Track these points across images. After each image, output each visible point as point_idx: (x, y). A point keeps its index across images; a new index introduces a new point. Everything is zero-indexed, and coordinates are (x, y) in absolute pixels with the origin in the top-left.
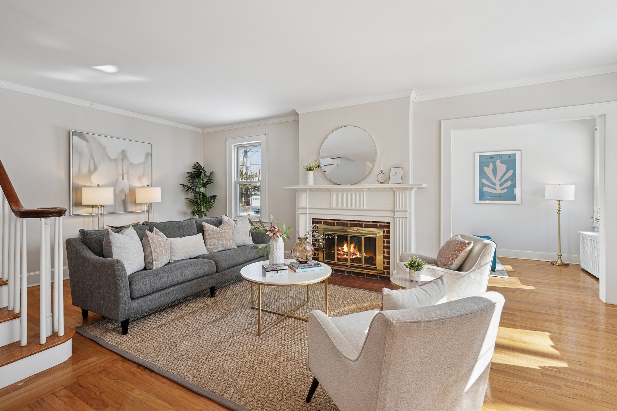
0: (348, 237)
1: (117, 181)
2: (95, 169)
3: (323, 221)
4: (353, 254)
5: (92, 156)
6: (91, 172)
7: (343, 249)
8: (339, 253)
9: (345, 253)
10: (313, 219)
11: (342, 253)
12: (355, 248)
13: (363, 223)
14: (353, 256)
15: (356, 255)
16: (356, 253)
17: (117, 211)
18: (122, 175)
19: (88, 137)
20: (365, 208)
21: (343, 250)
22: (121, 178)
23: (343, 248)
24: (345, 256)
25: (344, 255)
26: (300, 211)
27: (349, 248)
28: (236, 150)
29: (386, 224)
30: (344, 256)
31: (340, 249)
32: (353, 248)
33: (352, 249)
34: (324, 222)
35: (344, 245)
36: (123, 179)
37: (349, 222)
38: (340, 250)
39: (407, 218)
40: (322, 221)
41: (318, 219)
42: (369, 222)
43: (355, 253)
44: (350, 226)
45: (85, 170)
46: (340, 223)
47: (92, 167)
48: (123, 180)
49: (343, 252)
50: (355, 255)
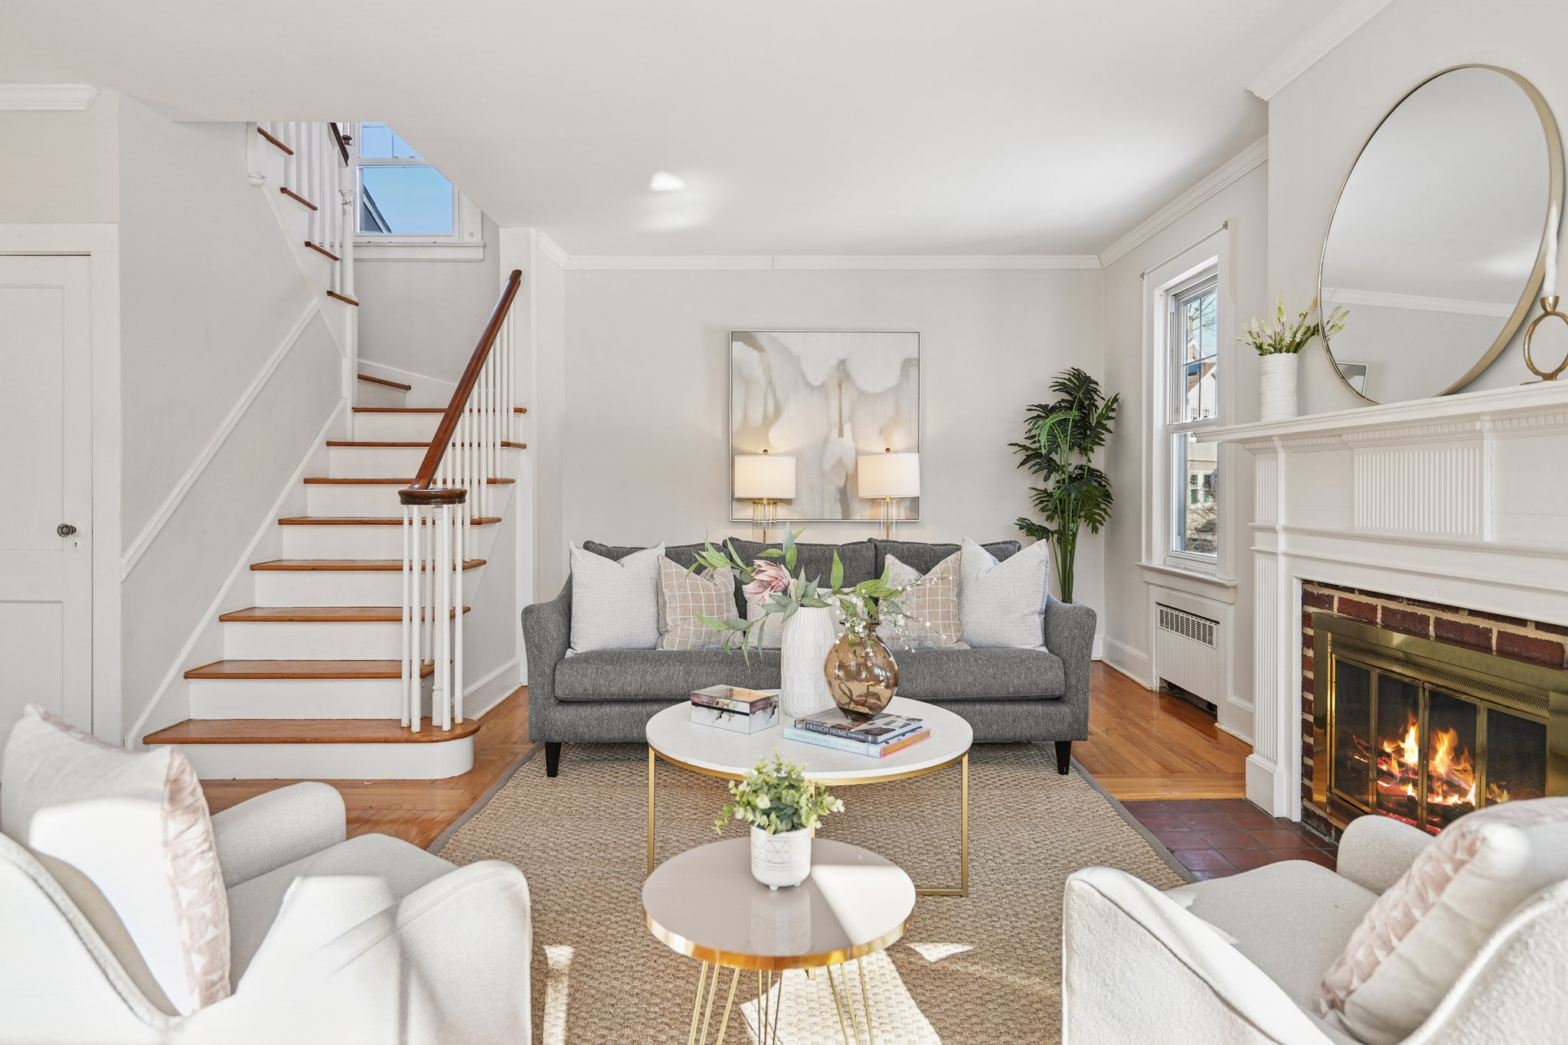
0: (1421, 690)
1: (826, 441)
2: (778, 412)
3: (1337, 596)
4: (1445, 787)
5: (770, 383)
6: (769, 421)
7: (1400, 752)
8: (1384, 768)
9: (1411, 776)
10: (1305, 582)
11: (1396, 770)
12: (1457, 753)
13: (1494, 627)
14: (1445, 797)
15: (1463, 793)
16: (1464, 785)
17: (827, 516)
18: (838, 425)
19: (762, 339)
20: (1489, 537)
21: (1402, 756)
22: (835, 433)
23: (1402, 745)
24: (1410, 790)
25: (1404, 781)
26: (1262, 541)
27: (1426, 751)
28: (1172, 308)
30: (1403, 788)
31: (1388, 748)
32: (1448, 754)
33: (1441, 762)
34: (1341, 599)
35: (1406, 731)
36: (841, 434)
37: (1432, 614)
38: (1388, 755)
40: (1333, 597)
41: (1320, 584)
42: (1522, 622)
43: (1459, 779)
44: (1439, 638)
45: (756, 417)
46: (1398, 611)
47: (771, 409)
48: (841, 438)
49: (1401, 765)
50: (1455, 792)
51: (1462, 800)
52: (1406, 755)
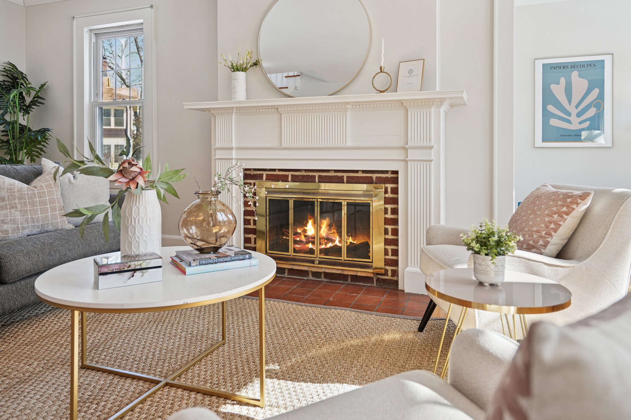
0: (316, 203)
3: (265, 173)
4: (326, 241)
7: (305, 231)
8: (298, 239)
9: (310, 240)
10: (246, 170)
11: (303, 238)
12: (330, 226)
13: (345, 175)
14: (326, 245)
15: (333, 241)
16: (333, 238)
20: (349, 144)
21: (306, 233)
23: (306, 228)
24: (310, 246)
25: (308, 242)
26: (219, 154)
27: (318, 228)
28: (93, 40)
29: (389, 175)
30: (307, 246)
31: (299, 231)
32: (326, 228)
33: (324, 231)
34: (267, 175)
35: (307, 222)
37: (317, 174)
38: (300, 234)
39: (431, 161)
40: (263, 174)
41: (255, 170)
42: (357, 171)
43: (331, 237)
44: (319, 182)
46: (300, 175)
49: (305, 236)
50: (330, 242)
51: (333, 244)
52: (308, 232)
